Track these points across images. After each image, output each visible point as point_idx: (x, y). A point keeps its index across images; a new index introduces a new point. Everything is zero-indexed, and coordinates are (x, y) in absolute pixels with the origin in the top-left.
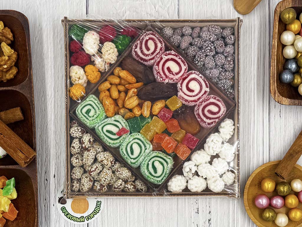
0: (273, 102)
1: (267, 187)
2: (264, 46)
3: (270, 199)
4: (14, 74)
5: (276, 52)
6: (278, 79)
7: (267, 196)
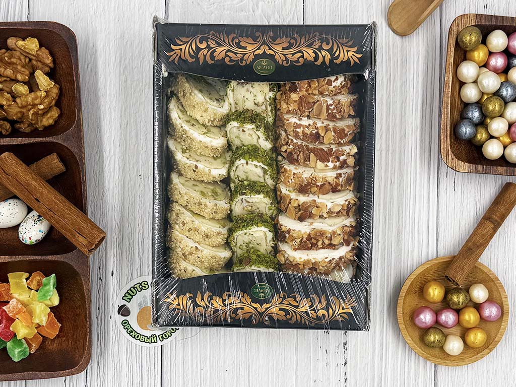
0: (443, 169)
1: (432, 294)
2: (433, 83)
3: (437, 313)
4: (54, 118)
5: (450, 93)
6: (452, 133)
7: (432, 310)
